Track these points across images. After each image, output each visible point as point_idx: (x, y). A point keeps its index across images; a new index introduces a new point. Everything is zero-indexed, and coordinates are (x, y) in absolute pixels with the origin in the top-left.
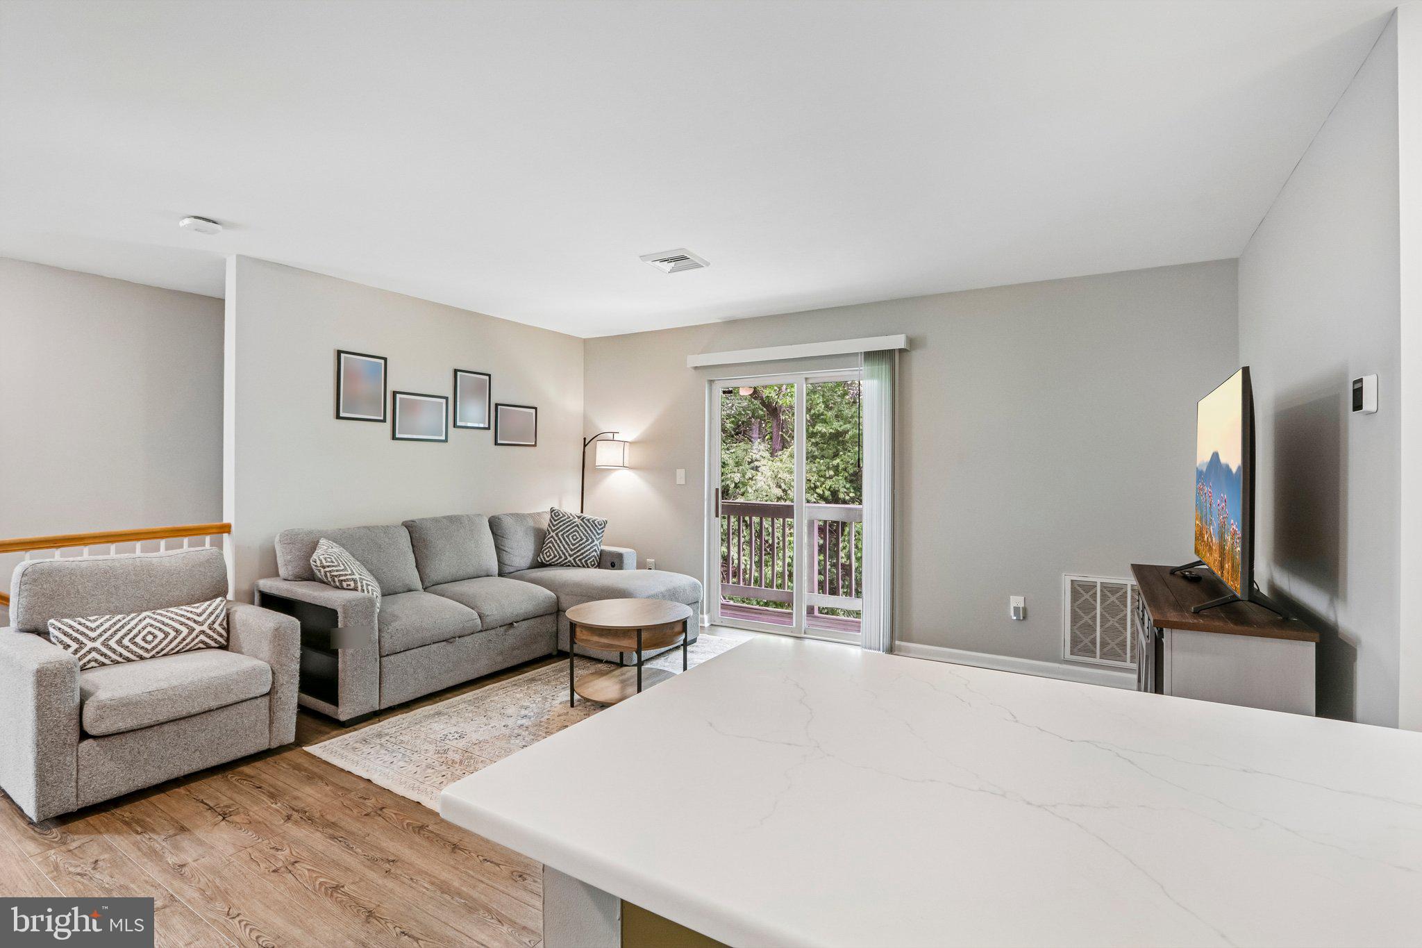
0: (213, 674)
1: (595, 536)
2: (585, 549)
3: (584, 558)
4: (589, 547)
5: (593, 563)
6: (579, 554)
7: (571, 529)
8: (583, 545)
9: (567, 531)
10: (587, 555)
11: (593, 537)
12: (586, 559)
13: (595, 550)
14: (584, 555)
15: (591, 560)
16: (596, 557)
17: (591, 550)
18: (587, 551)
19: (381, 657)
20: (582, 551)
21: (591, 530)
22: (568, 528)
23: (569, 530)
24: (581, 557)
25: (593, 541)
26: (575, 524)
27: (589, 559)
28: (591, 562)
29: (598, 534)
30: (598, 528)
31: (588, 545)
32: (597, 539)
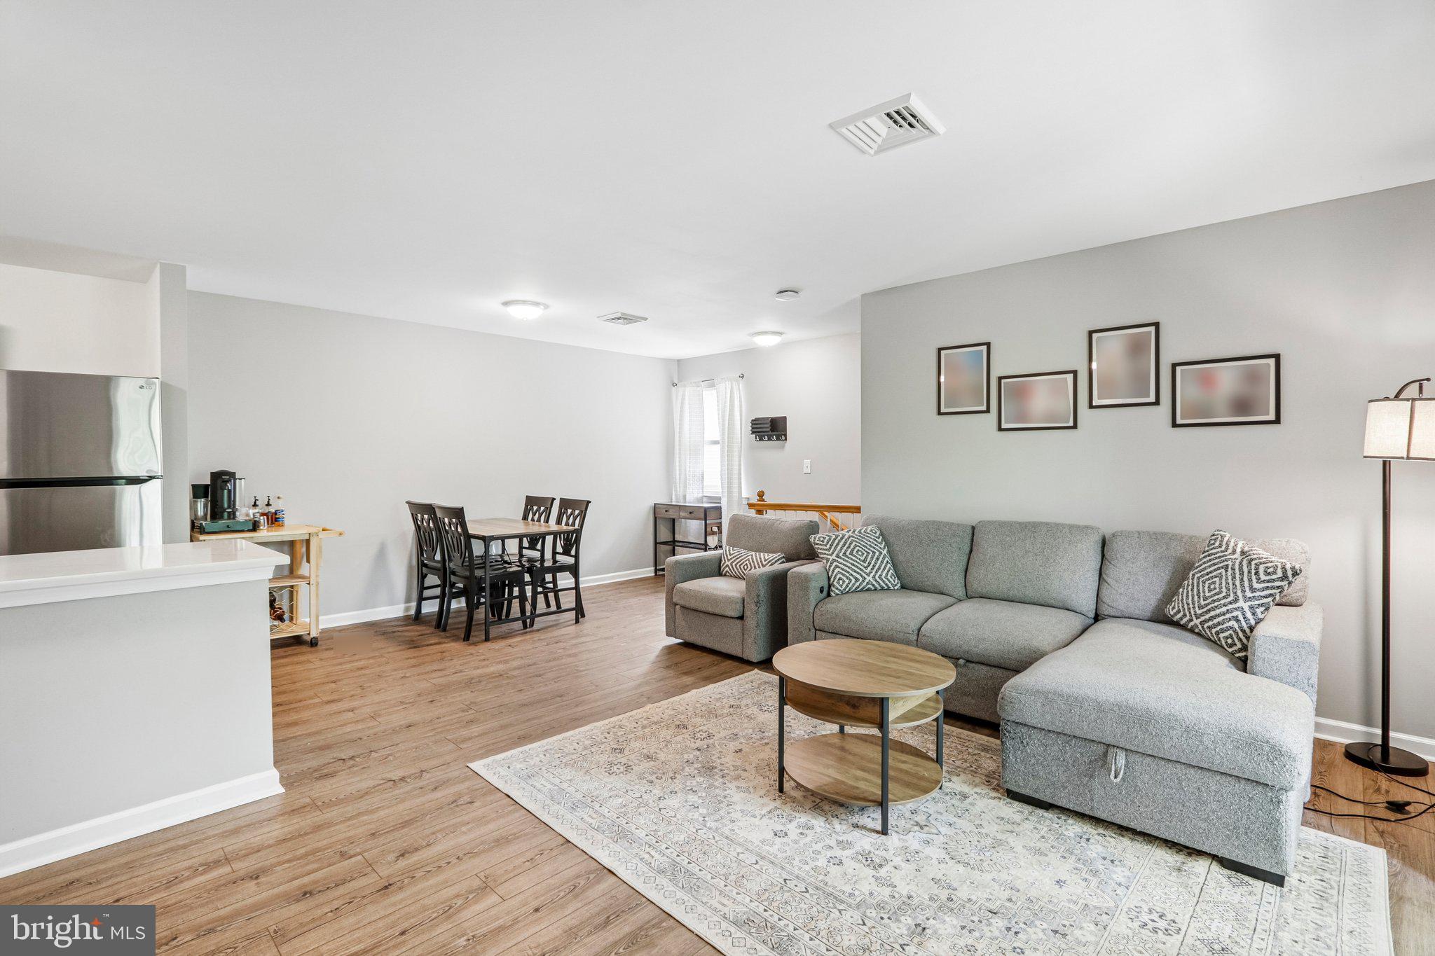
0: (715, 592)
1: (1243, 591)
2: (1218, 612)
3: (1215, 626)
4: (1224, 609)
5: (1230, 641)
6: (1207, 617)
7: (1215, 570)
8: (1216, 604)
9: (1207, 574)
10: (1219, 623)
11: (1239, 593)
12: (1218, 629)
13: (1237, 620)
14: (1216, 621)
15: (1226, 634)
16: (1235, 631)
17: (1228, 616)
18: (1219, 615)
19: (816, 630)
20: (1213, 613)
21: (1242, 580)
22: (1213, 568)
23: (1211, 572)
24: (1210, 623)
25: (1236, 600)
26: (1225, 563)
27: (1223, 631)
28: (1227, 638)
29: (1253, 590)
30: (1258, 579)
31: (1225, 605)
32: (1246, 599)
